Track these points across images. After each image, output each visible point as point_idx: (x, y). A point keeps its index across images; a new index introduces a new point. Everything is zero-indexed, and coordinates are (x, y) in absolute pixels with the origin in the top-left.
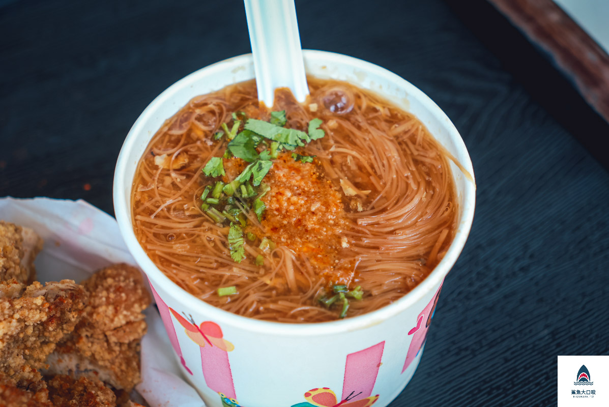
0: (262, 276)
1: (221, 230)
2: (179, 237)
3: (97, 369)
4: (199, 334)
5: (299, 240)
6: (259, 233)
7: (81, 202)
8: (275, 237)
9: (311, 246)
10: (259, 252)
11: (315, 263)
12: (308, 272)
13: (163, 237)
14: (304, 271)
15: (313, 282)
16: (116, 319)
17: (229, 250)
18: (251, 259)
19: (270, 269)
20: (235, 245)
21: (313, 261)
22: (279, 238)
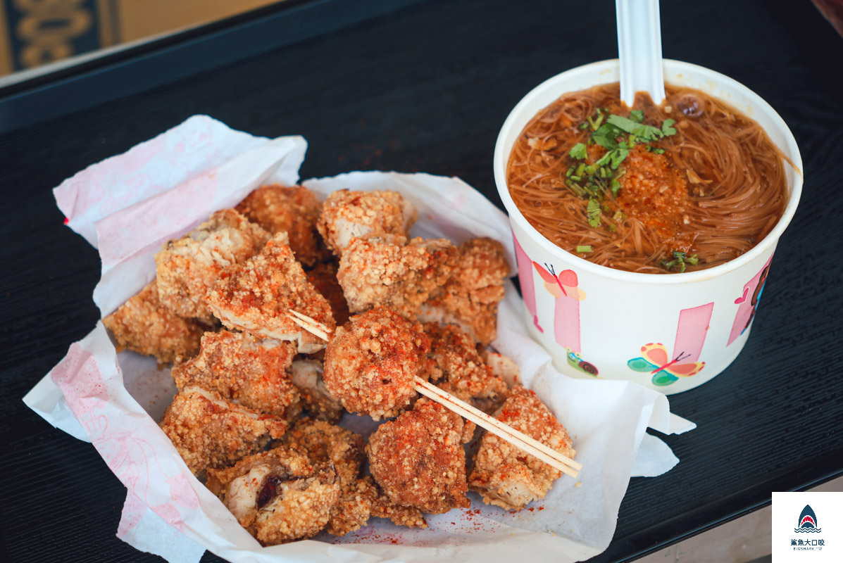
0: (614, 240)
1: (581, 202)
2: (545, 204)
3: (460, 323)
4: (557, 284)
5: (647, 214)
6: (613, 207)
7: (456, 179)
8: (627, 210)
9: (657, 220)
10: (613, 221)
11: (660, 234)
12: (653, 241)
13: (532, 203)
14: (650, 239)
15: (657, 248)
16: (480, 281)
17: (588, 218)
18: (606, 227)
19: (621, 235)
20: (593, 214)
21: (658, 232)
22: (631, 212)
